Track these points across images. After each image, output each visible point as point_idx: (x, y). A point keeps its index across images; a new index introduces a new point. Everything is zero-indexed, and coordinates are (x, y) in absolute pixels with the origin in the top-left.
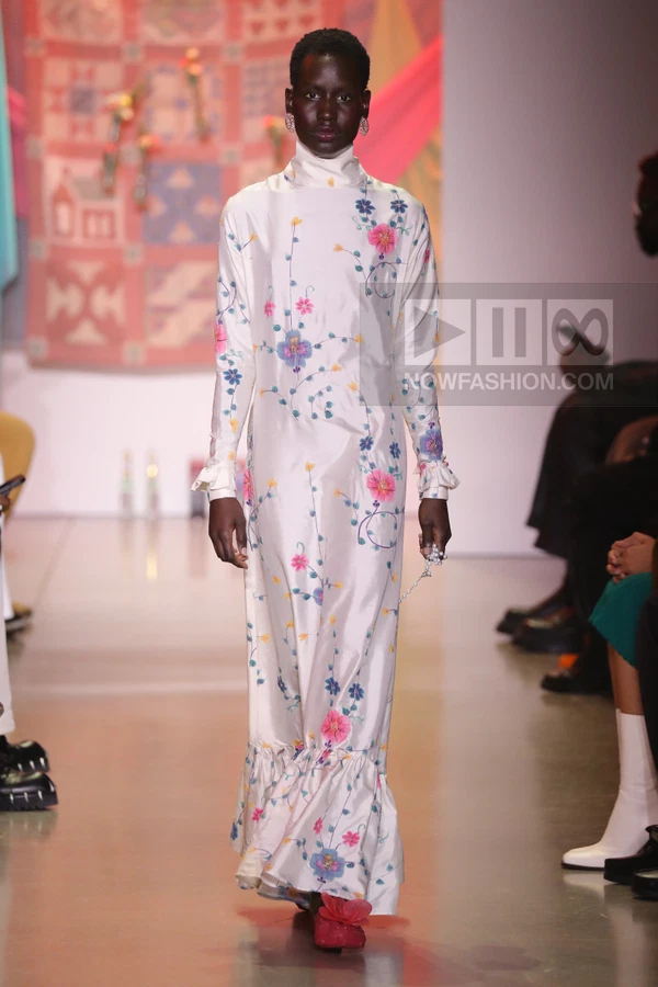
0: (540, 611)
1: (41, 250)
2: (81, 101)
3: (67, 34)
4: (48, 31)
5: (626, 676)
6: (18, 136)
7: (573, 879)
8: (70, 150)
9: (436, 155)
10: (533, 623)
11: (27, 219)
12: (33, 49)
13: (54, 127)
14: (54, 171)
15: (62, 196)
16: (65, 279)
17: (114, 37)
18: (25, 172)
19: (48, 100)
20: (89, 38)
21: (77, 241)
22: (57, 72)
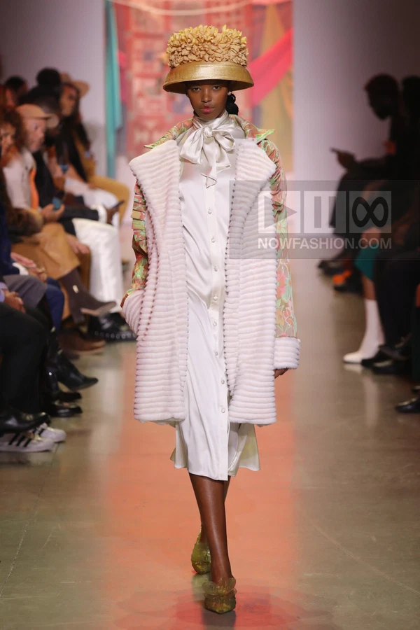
0: (335, 260)
1: (132, 116)
2: (148, 56)
3: (142, 29)
4: (134, 28)
5: (369, 285)
6: (122, 71)
7: (348, 367)
8: (144, 76)
9: (290, 76)
10: (333, 265)
11: (126, 103)
12: (128, 35)
13: (137, 67)
14: (137, 85)
15: (140, 95)
16: (142, 128)
17: (161, 30)
18: (125, 85)
19: (134, 56)
20: (151, 30)
21: (147, 112)
22: (138, 45)
